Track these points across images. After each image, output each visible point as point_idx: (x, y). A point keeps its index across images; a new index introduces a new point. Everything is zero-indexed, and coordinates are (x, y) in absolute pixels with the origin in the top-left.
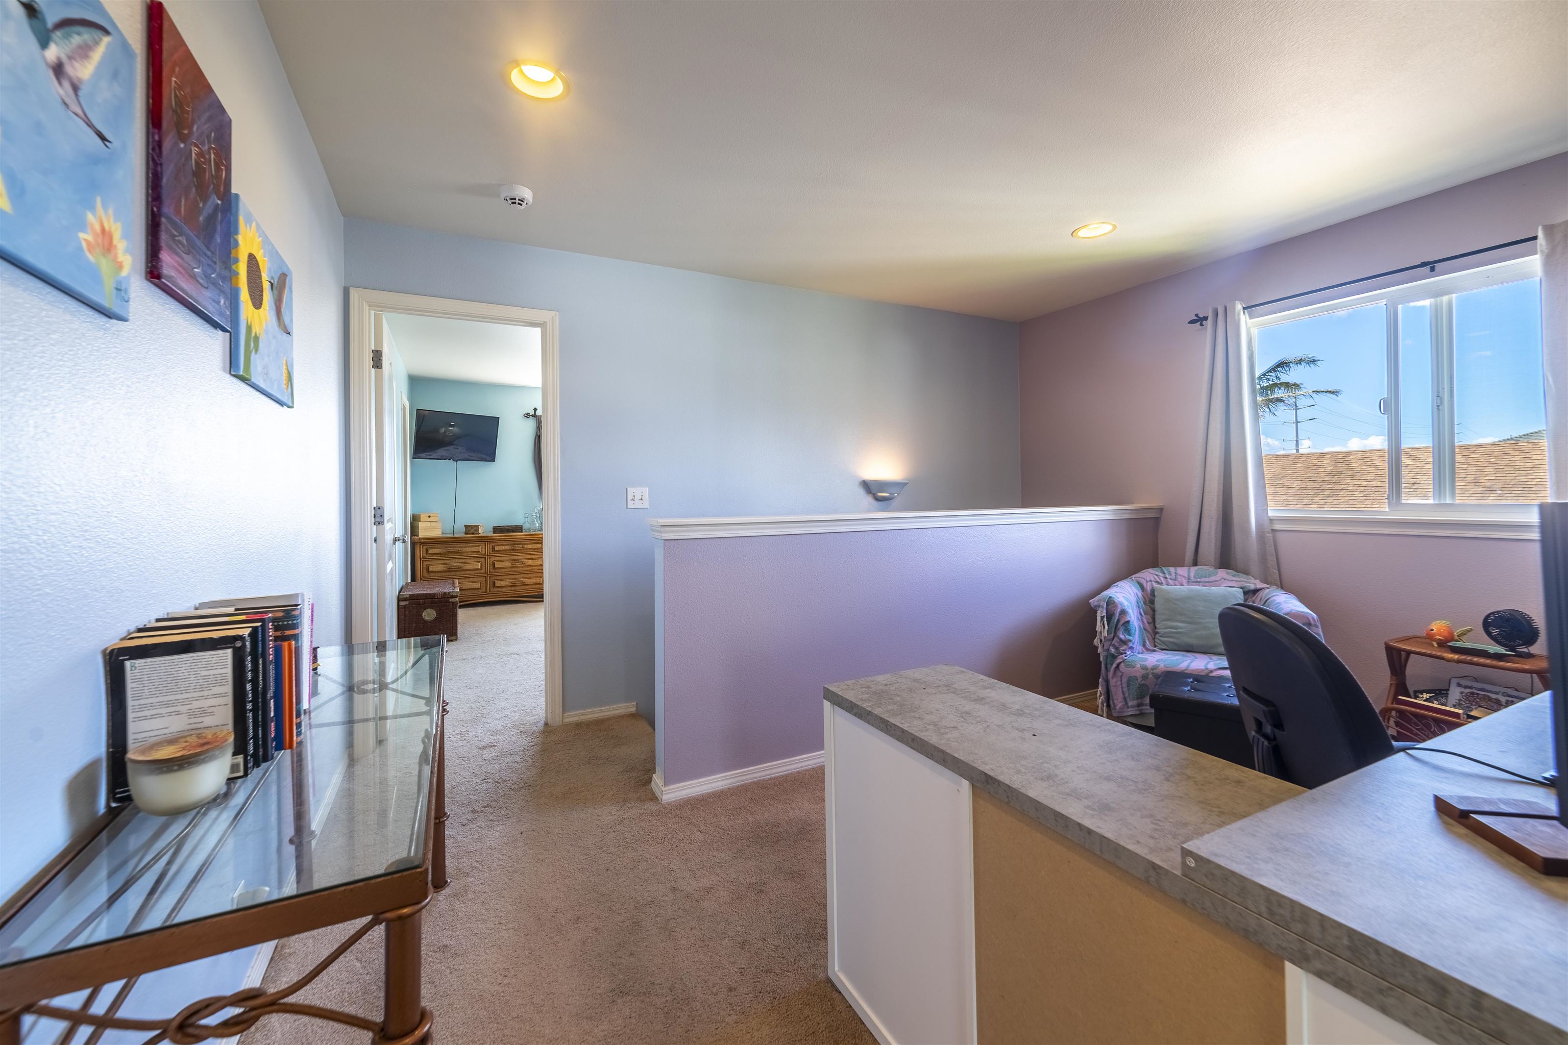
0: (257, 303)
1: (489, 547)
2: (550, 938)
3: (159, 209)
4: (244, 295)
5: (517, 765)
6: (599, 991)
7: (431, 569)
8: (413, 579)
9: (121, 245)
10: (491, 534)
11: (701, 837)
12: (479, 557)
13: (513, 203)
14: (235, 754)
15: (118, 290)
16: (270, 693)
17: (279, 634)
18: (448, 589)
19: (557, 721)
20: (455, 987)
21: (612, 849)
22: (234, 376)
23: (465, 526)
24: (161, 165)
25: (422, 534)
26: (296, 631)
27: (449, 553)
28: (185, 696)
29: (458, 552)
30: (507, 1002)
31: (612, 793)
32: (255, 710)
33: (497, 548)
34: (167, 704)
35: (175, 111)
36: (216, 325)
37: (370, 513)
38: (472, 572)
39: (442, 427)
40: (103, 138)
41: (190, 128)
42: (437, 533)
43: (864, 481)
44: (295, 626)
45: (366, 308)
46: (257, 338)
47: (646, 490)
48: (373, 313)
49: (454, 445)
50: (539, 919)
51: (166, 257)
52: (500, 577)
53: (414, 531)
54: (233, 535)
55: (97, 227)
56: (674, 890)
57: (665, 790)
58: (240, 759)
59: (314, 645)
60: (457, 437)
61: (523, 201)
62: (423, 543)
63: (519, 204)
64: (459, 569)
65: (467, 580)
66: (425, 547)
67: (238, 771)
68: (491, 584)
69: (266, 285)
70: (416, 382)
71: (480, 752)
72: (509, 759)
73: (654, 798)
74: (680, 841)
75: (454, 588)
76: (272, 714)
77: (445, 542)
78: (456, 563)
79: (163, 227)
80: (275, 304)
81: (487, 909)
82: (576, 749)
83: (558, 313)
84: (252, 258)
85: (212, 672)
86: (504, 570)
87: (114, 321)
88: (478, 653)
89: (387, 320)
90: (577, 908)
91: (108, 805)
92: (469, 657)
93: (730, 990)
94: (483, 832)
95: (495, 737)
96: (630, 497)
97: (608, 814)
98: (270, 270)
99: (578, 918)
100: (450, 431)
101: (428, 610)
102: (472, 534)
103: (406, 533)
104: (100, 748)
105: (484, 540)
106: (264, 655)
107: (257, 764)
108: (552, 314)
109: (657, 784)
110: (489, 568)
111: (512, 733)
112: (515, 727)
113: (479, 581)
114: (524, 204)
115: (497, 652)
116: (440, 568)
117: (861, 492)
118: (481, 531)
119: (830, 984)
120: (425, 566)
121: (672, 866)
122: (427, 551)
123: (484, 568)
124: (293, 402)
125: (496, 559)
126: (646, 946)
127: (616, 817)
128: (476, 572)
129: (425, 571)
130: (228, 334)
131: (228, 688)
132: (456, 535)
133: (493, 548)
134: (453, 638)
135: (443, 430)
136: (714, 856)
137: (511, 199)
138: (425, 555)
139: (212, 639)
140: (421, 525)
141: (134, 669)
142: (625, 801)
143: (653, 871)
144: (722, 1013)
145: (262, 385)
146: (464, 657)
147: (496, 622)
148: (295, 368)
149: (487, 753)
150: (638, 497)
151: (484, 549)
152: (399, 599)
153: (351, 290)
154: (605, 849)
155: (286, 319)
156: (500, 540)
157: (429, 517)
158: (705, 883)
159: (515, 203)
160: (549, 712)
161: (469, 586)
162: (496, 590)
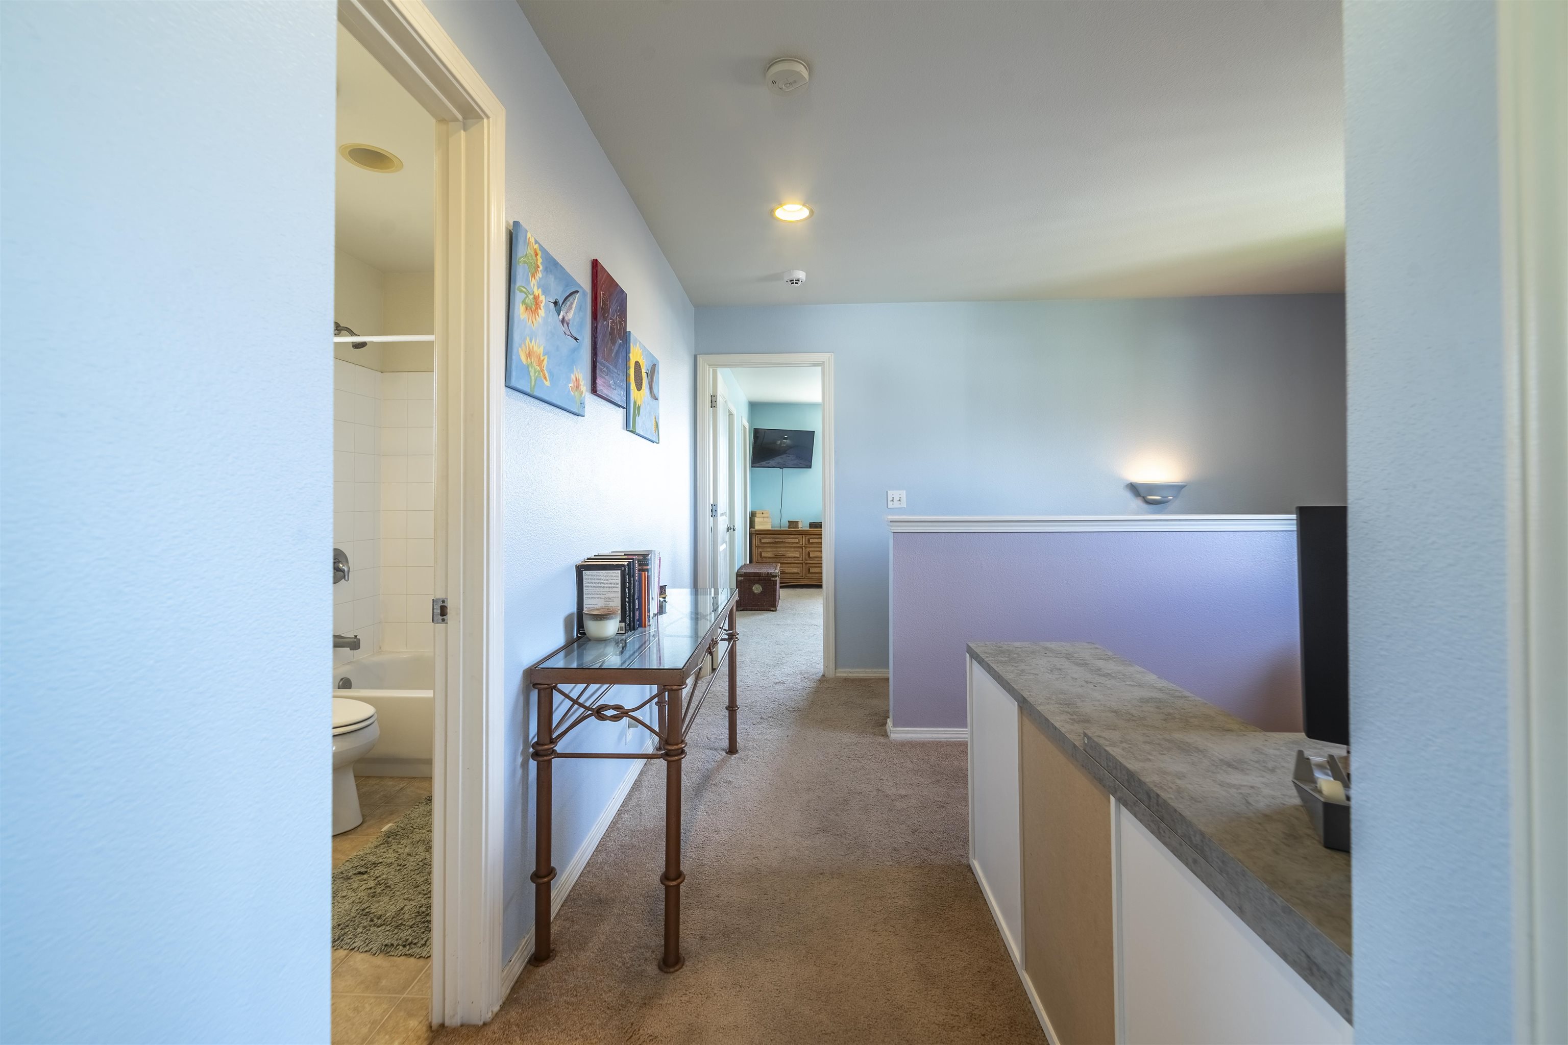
0: (639, 388)
1: (805, 539)
2: (790, 794)
3: (596, 359)
4: (633, 386)
5: (796, 697)
6: (810, 826)
7: (763, 555)
8: (751, 561)
9: (582, 383)
10: (808, 529)
11: (911, 766)
12: (798, 548)
13: (792, 283)
14: (620, 622)
15: (581, 404)
16: (636, 597)
17: (640, 568)
18: (771, 571)
19: (831, 674)
20: (731, 801)
21: (844, 758)
22: (628, 431)
23: (789, 521)
24: (597, 337)
25: (758, 527)
26: (648, 567)
27: (776, 543)
28: (604, 590)
29: (782, 542)
30: (757, 815)
31: (855, 726)
32: (629, 602)
33: (811, 541)
34: (597, 593)
35: (602, 308)
36: (619, 406)
37: (708, 508)
38: (793, 559)
39: (778, 440)
40: (576, 339)
41: (608, 312)
42: (768, 527)
43: (1131, 483)
44: (647, 565)
45: (707, 367)
46: (639, 407)
47: (903, 494)
48: (711, 370)
49: (786, 453)
50: (786, 783)
51: (599, 381)
52: (813, 565)
53: (752, 523)
54: (627, 517)
55: (574, 379)
56: (878, 790)
57: (893, 730)
58: (623, 624)
59: (662, 584)
60: (789, 447)
61: (798, 281)
62: (757, 534)
63: (796, 283)
64: (783, 556)
65: (789, 565)
66: (759, 537)
67: (623, 631)
68: (807, 570)
69: (644, 375)
70: (755, 407)
71: (774, 685)
72: (792, 693)
73: (885, 735)
74: (894, 764)
75: (776, 570)
76: (637, 607)
77: (774, 534)
78: (781, 551)
79: (598, 367)
80: (649, 384)
81: (757, 770)
82: (840, 695)
83: (833, 354)
84: (637, 363)
85: (613, 581)
86: (816, 559)
87: (579, 417)
88: (789, 622)
89: (720, 372)
90: (811, 784)
91: (577, 635)
92: (782, 623)
93: (895, 850)
94: (765, 730)
95: (786, 678)
96: (890, 499)
97: (848, 737)
98: (646, 365)
99: (810, 789)
100: (784, 443)
101: (757, 585)
102: (794, 528)
104: (574, 609)
105: (803, 533)
106: (634, 576)
107: (630, 630)
108: (827, 355)
109: (889, 726)
110: (806, 557)
111: (798, 677)
112: (801, 673)
113: (798, 567)
114: (800, 283)
115: (803, 623)
116: (769, 555)
117: (1128, 495)
118: (800, 526)
119: (970, 869)
120: (759, 552)
121: (883, 777)
122: (760, 540)
123: (802, 557)
124: (659, 440)
125: (810, 549)
126: (848, 814)
127: (853, 740)
128: (795, 559)
129: (759, 556)
130: (625, 409)
131: (619, 589)
132: (782, 529)
133: (809, 541)
134: (773, 609)
135: (779, 442)
136: (916, 779)
137: (791, 281)
138: (759, 544)
139: (613, 564)
140: (757, 520)
141: (587, 574)
142: (863, 732)
143: (868, 776)
144: (884, 858)
145: (642, 433)
146: (779, 623)
147: (807, 601)
148: (660, 420)
149: (778, 687)
150: (897, 498)
151: (801, 541)
152: (738, 575)
153: (698, 356)
154: (839, 757)
155: (655, 391)
156: (814, 534)
157: (763, 513)
158: (904, 792)
159: (793, 283)
160: (826, 666)
161: (788, 570)
162: (810, 575)
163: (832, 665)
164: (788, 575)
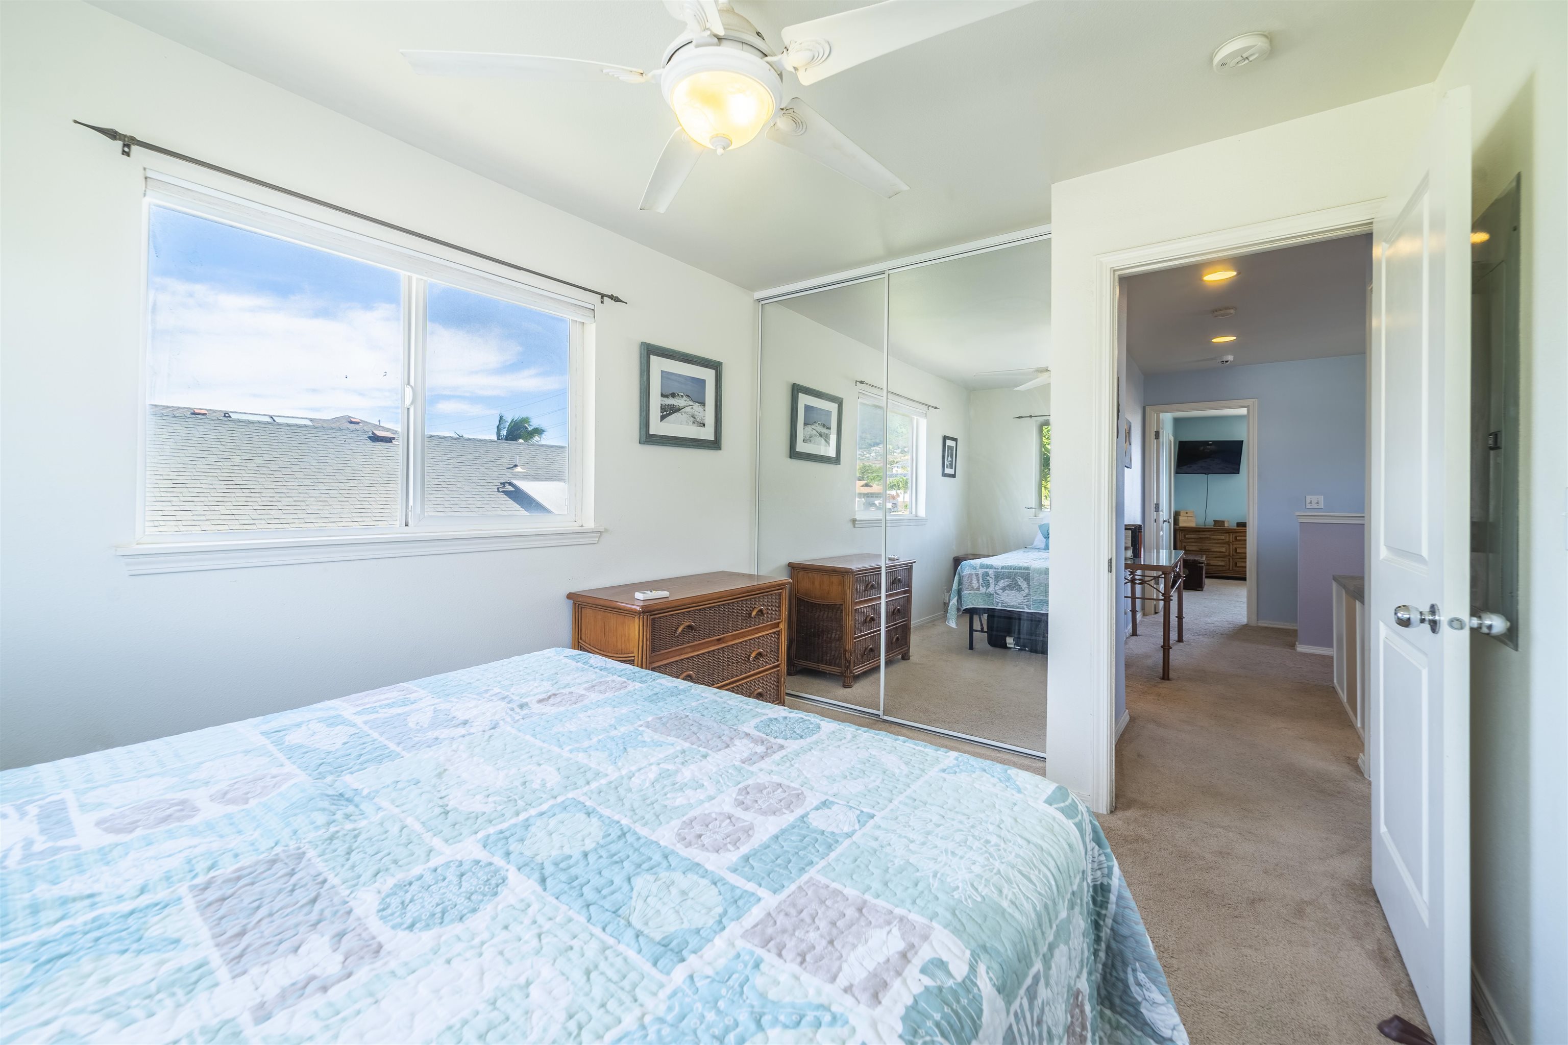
1: (1232, 537)
5: (1223, 630)
7: (1187, 549)
10: (1236, 527)
12: (1225, 544)
18: (1197, 558)
19: (1254, 623)
23: (1214, 520)
25: (1182, 524)
27: (1201, 538)
29: (1207, 538)
31: (1270, 644)
33: (1238, 538)
37: (1153, 506)
38: (1219, 553)
42: (1193, 525)
45: (1153, 413)
47: (1321, 497)
48: (1155, 415)
52: (1241, 560)
53: (1176, 521)
57: (1299, 647)
61: (1228, 361)
62: (1182, 530)
63: (1226, 362)
64: (1208, 551)
65: (1215, 559)
66: (1184, 533)
68: (1234, 564)
70: (1180, 422)
73: (1293, 649)
75: (1202, 558)
77: (1199, 531)
78: (1206, 546)
82: (1260, 633)
83: (1257, 400)
92: (1209, 598)
96: (1308, 501)
102: (1219, 526)
103: (1170, 518)
105: (1229, 531)
108: (1252, 401)
109: (1297, 645)
110: (1232, 552)
113: (1224, 561)
115: (1229, 599)
116: (1194, 548)
118: (1226, 525)
120: (1183, 546)
122: (1185, 536)
123: (1226, 552)
125: (1237, 546)
128: (1222, 554)
132: (1207, 527)
133: (1236, 538)
134: (1200, 589)
137: (1222, 362)
138: (1183, 538)
140: (1181, 518)
146: (1206, 598)
147: (1233, 587)
150: (1314, 501)
151: (1228, 538)
153: (1149, 407)
156: (1241, 533)
157: (1187, 514)
160: (1249, 618)
161: (1213, 563)
162: (1237, 569)
163: (1254, 617)
164: (1214, 567)
